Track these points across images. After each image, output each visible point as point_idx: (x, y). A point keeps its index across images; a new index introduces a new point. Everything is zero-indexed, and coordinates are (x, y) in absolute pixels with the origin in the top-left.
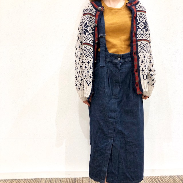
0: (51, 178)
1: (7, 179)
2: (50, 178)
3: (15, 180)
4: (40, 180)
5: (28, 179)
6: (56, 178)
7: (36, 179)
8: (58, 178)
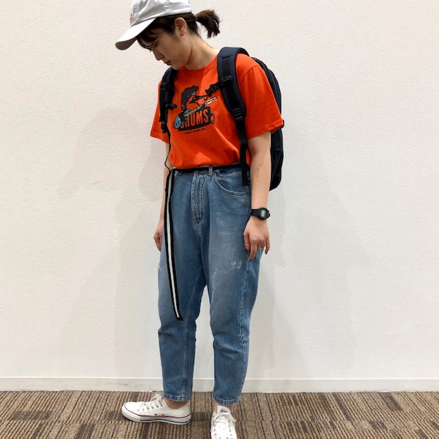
0: (92, 392)
1: (8, 390)
2: (88, 392)
3: (25, 392)
4: (70, 394)
5: (47, 392)
6: (101, 392)
7: (63, 392)
8: (104, 392)
